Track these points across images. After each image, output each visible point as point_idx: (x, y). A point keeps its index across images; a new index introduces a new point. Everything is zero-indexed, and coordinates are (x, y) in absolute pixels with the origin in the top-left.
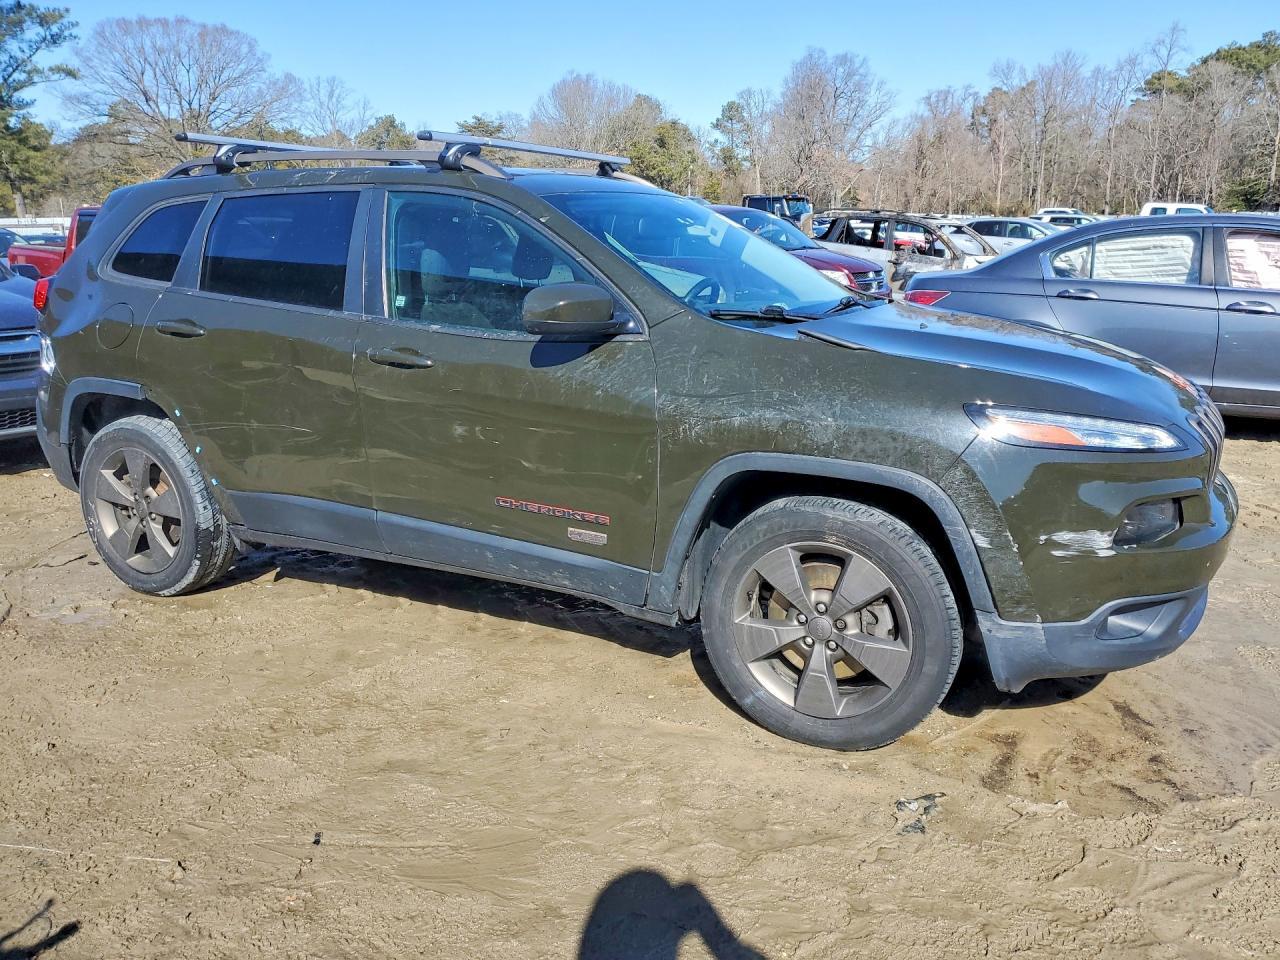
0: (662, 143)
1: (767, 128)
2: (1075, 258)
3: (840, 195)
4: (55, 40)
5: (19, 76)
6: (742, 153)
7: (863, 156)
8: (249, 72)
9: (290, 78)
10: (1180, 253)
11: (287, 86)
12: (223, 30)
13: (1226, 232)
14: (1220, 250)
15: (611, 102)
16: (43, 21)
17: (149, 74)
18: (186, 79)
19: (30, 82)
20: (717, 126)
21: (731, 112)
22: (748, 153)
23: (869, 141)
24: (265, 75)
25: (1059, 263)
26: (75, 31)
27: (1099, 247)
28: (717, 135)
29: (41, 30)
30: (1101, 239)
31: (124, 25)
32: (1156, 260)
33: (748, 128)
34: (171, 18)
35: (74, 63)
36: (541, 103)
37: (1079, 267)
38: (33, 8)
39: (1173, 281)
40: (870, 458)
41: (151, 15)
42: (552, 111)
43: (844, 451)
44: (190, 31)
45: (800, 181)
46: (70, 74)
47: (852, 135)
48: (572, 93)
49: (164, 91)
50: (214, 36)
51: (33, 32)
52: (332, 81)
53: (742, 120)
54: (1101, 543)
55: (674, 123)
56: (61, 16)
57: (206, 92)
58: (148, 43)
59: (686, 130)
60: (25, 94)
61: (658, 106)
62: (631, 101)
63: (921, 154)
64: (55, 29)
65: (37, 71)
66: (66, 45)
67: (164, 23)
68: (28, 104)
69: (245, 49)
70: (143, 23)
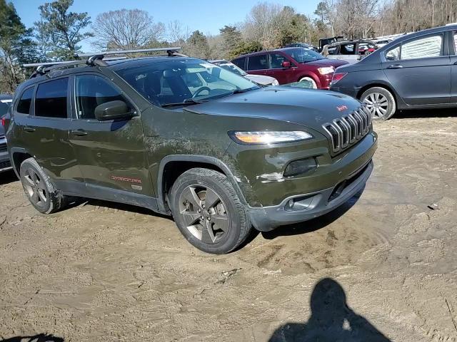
0: (294, 24)
1: (335, 11)
2: (395, 52)
3: (366, 31)
4: (84, 24)
5: (75, 38)
6: (325, 22)
7: (375, 14)
8: (146, 24)
9: (160, 24)
10: (436, 43)
11: (160, 27)
12: (137, 11)
13: (453, 32)
14: (451, 40)
15: (273, 11)
16: (79, 18)
17: (116, 30)
18: (127, 31)
19: (79, 40)
20: (316, 13)
21: (322, 6)
22: (328, 21)
23: (377, 8)
24: (152, 24)
25: (388, 55)
26: (90, 20)
27: (403, 46)
28: (316, 16)
29: (79, 21)
30: (404, 43)
31: (106, 15)
32: (428, 48)
33: (328, 11)
34: (120, 10)
35: (91, 31)
36: (247, 17)
37: (397, 55)
38: (76, 14)
39: (435, 55)
40: (202, 154)
41: (114, 10)
42: (252, 19)
43: (195, 152)
44: (126, 13)
45: (349, 29)
46: (91, 35)
47: (370, 7)
48: (259, 11)
49: (121, 36)
50: (134, 14)
51: (77, 22)
52: (176, 22)
53: (325, 9)
54: (279, 177)
55: (298, 15)
56: (85, 16)
57: (134, 34)
58: (114, 20)
59: (303, 16)
60: (78, 44)
61: (292, 9)
62: (282, 9)
63: (400, 9)
64: (84, 20)
65: (81, 36)
66: (88, 25)
67: (118, 12)
68: (79, 48)
69: (144, 16)
70: (111, 13)
